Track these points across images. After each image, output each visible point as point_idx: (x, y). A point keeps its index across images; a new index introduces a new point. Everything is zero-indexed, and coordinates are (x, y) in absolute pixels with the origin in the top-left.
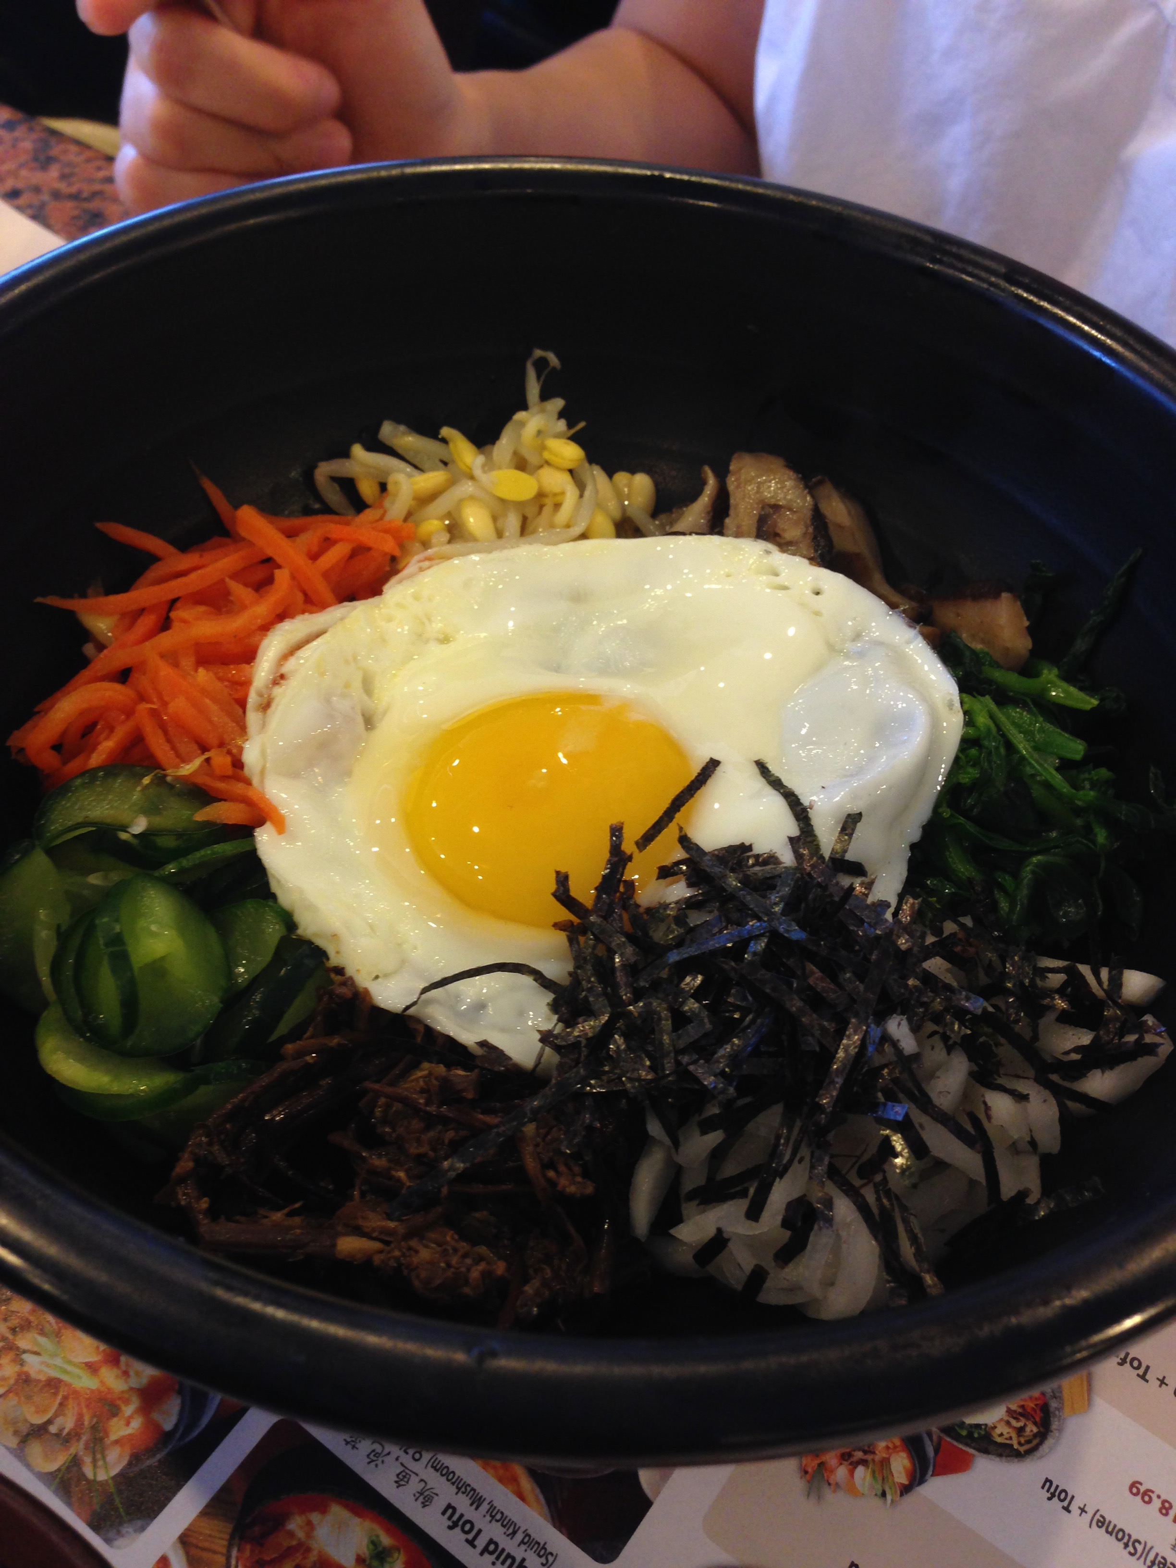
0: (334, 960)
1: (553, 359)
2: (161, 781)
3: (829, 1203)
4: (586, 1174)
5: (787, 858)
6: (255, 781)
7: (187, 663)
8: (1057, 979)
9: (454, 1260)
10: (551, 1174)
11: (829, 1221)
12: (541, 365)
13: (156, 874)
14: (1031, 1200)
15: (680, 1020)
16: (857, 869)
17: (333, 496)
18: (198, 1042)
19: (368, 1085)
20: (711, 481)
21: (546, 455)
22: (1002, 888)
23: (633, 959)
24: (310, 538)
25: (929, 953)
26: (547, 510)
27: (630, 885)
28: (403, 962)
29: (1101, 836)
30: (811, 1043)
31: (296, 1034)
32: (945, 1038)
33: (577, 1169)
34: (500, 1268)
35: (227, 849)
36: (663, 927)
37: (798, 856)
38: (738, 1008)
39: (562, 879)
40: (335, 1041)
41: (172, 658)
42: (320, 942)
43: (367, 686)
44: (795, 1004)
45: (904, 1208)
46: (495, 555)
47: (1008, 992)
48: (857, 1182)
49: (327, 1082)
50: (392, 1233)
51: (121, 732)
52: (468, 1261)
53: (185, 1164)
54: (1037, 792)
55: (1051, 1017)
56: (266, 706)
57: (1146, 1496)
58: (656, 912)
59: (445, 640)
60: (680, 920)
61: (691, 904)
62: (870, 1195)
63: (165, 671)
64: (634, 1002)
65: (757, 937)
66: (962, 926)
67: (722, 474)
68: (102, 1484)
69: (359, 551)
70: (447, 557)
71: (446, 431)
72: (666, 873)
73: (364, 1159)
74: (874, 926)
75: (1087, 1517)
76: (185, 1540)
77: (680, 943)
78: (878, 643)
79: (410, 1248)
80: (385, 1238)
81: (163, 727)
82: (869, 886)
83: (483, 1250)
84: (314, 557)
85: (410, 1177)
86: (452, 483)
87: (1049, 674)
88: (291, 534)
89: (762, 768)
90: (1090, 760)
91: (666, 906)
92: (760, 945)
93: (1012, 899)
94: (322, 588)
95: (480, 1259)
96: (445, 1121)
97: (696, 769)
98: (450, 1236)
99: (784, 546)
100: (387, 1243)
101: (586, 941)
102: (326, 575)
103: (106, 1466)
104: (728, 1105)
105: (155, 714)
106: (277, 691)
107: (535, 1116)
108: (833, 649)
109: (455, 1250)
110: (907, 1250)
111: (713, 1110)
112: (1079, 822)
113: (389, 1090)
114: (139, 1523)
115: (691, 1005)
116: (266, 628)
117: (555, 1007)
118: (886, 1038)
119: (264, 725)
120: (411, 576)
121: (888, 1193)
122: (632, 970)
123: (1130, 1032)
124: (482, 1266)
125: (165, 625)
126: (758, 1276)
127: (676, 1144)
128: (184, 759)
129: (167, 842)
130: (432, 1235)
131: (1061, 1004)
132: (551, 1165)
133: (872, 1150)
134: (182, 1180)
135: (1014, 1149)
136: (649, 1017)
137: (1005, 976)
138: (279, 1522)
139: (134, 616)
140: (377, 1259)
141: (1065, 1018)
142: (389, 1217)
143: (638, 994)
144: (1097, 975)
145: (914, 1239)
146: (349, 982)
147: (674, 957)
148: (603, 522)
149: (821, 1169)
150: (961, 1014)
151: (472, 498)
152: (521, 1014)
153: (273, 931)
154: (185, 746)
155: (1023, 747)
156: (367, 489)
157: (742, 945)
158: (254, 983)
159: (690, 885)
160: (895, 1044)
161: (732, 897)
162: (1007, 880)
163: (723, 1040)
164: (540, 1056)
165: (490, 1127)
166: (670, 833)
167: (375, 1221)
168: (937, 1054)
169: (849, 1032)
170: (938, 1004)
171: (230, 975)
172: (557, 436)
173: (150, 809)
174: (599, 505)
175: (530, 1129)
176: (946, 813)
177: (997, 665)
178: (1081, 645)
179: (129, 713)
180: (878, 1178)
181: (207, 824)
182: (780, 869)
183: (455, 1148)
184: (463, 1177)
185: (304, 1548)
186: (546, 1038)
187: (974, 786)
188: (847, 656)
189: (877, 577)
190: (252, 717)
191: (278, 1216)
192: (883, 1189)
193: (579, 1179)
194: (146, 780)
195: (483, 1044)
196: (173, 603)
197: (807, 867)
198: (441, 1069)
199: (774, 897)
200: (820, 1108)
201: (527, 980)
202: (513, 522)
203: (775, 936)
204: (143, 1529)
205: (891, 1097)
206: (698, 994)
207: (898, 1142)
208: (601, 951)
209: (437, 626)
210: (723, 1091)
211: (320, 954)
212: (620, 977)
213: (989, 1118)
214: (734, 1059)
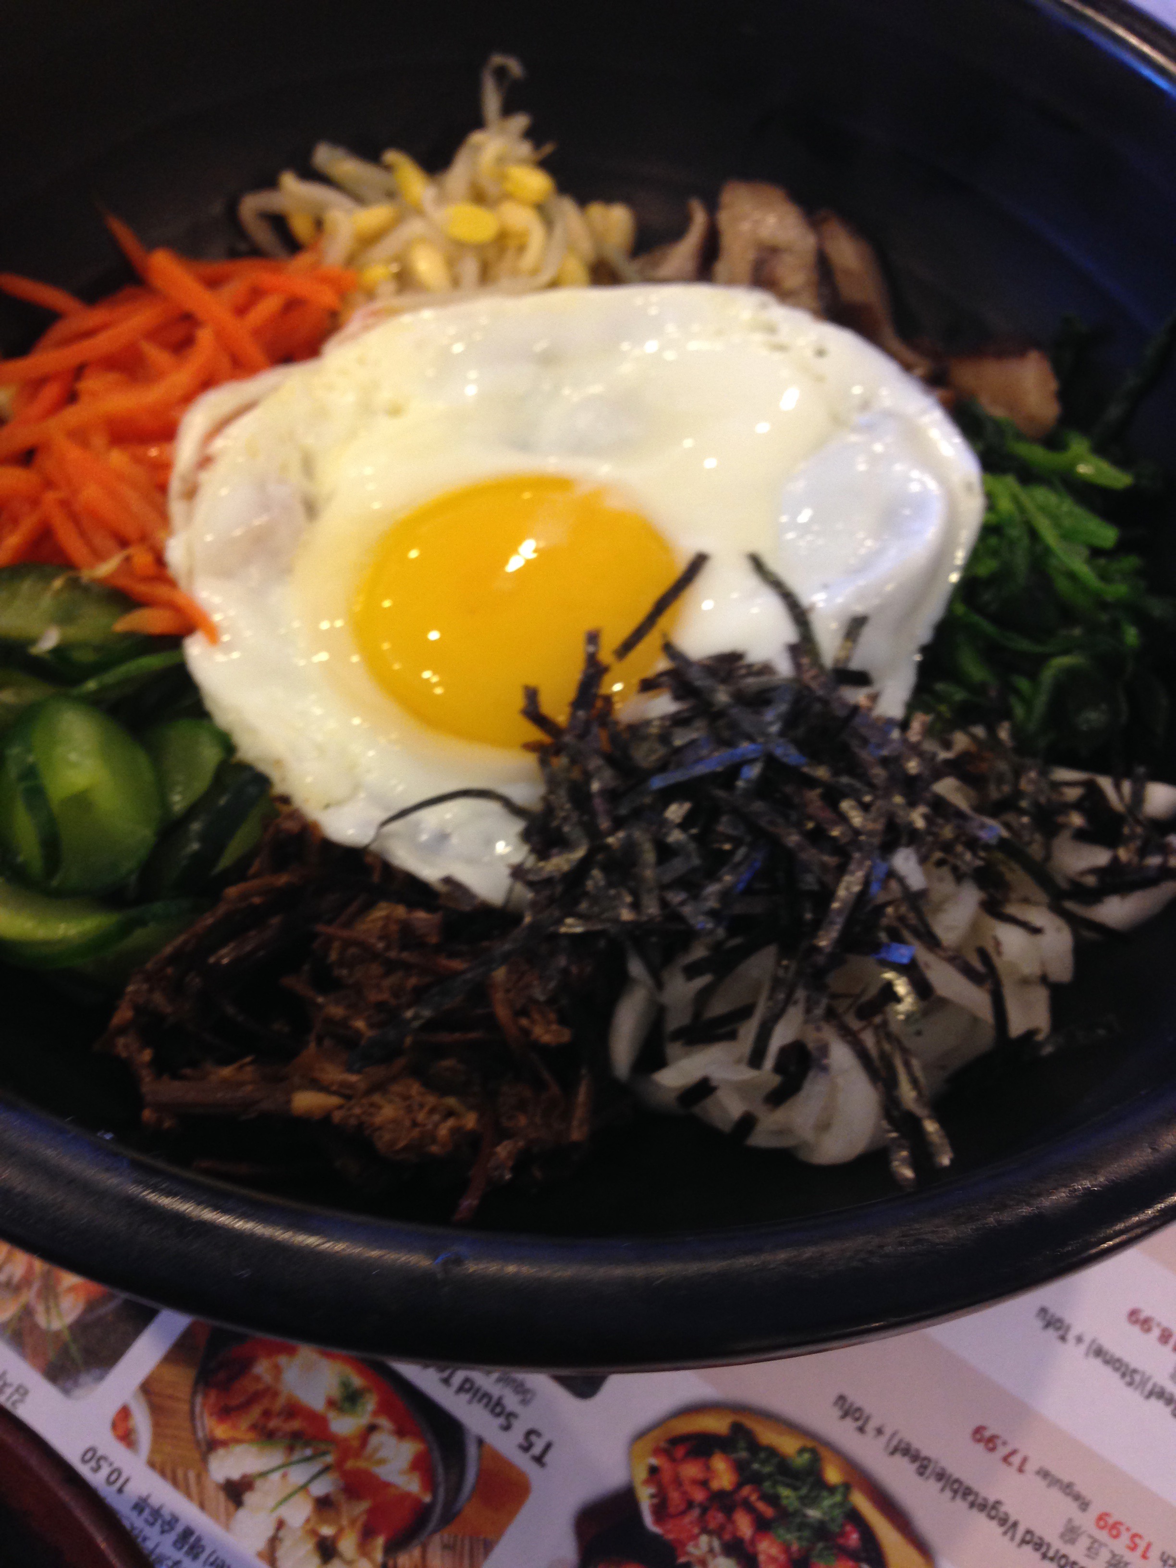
0: (279, 788)
1: (515, 67)
2: (74, 584)
3: (824, 1050)
4: (563, 1021)
5: (784, 667)
6: (183, 583)
7: (99, 441)
8: (1073, 794)
9: (421, 1117)
10: (524, 1022)
11: (825, 1069)
12: (501, 73)
13: (75, 691)
14: (1040, 1037)
15: (665, 852)
16: (861, 679)
17: (263, 235)
18: (133, 878)
19: (321, 928)
20: (699, 218)
21: (509, 187)
22: (1017, 692)
23: (612, 784)
24: (235, 289)
25: (939, 771)
26: (510, 254)
27: (608, 700)
28: (357, 787)
29: (1131, 635)
30: (809, 882)
31: (239, 871)
32: (955, 870)
33: (552, 1016)
34: (470, 1121)
35: (153, 662)
36: (645, 747)
37: (798, 666)
38: (729, 838)
39: (532, 695)
40: (283, 879)
41: (80, 436)
42: (263, 767)
43: (308, 466)
44: (793, 839)
45: (905, 1052)
46: (453, 310)
47: (1022, 812)
48: (855, 1024)
49: (275, 921)
50: (351, 1086)
51: (28, 524)
52: (436, 1117)
53: (124, 1014)
54: (1062, 585)
55: (1066, 835)
56: (191, 493)
57: (1146, 1324)
58: (637, 730)
59: (395, 411)
60: (664, 738)
61: (678, 721)
62: (869, 1039)
63: (73, 453)
64: (612, 832)
65: (751, 762)
66: (974, 737)
67: (712, 206)
68: (57, 1335)
69: (293, 304)
70: (394, 312)
71: (392, 156)
72: (648, 686)
73: (320, 1007)
74: (880, 746)
75: (1083, 1347)
76: (147, 1389)
77: (663, 767)
78: (889, 414)
79: (372, 1105)
80: (346, 1093)
81: (74, 518)
82: (874, 698)
83: (451, 1101)
84: (241, 310)
85: (371, 1026)
86: (398, 220)
87: (1078, 446)
88: (213, 283)
89: (757, 564)
90: (1122, 548)
91: (647, 723)
92: (753, 772)
93: (1028, 703)
94: (253, 351)
95: (450, 1113)
96: (407, 967)
97: (681, 565)
98: (415, 1089)
99: (785, 296)
100: (348, 1097)
101: (562, 761)
102: (257, 333)
103: (60, 1315)
104: (717, 947)
105: (65, 504)
106: (205, 477)
107: (506, 958)
108: (838, 421)
109: (422, 1106)
110: (907, 1094)
111: (699, 952)
112: (1104, 617)
113: (345, 933)
114: (97, 1372)
115: (676, 836)
116: (188, 398)
117: (526, 836)
118: (892, 874)
119: (189, 517)
120: (354, 337)
121: (890, 1037)
122: (612, 796)
123: (1152, 853)
124: (451, 1122)
125: (71, 397)
126: (747, 1123)
127: (659, 985)
128: (100, 556)
129: (86, 657)
130: (396, 1088)
131: (1077, 820)
132: (523, 1012)
133: (873, 991)
134: (122, 1030)
135: (1025, 982)
136: (630, 849)
137: (1018, 794)
138: (244, 1366)
139: (35, 385)
140: (337, 1116)
141: (1081, 836)
142: (350, 1069)
143: (618, 823)
144: (1117, 787)
145: (914, 1082)
146: (296, 815)
147: (658, 783)
148: (576, 268)
149: (819, 1011)
150: (973, 844)
151: (422, 240)
152: (490, 843)
153: (210, 755)
154: (101, 541)
155: (1049, 536)
156: (301, 226)
157: (734, 771)
158: (191, 813)
159: (677, 698)
160: (901, 880)
161: (721, 714)
162: (1023, 684)
163: (712, 875)
164: (511, 891)
165: (456, 974)
166: (652, 640)
167: (334, 1074)
168: (945, 886)
169: (852, 867)
170: (948, 832)
171: (164, 803)
172: (521, 162)
173: (64, 618)
174: (570, 247)
175: (500, 974)
176: (960, 609)
177: (1020, 437)
178: (1114, 412)
179: (35, 502)
180: (878, 1020)
181: (129, 635)
182: (775, 680)
183: (419, 996)
184: (430, 1026)
185: (271, 1392)
186: (518, 872)
187: (993, 580)
188: (855, 429)
189: (888, 332)
190: (176, 507)
191: (226, 1072)
192: (884, 1031)
193: (554, 1027)
194: (58, 583)
195: (448, 881)
196: (79, 371)
197: (807, 676)
198: (400, 911)
199: (769, 715)
200: (817, 950)
201: (493, 807)
202: (470, 268)
203: (771, 761)
204: (101, 1378)
205: (896, 937)
206: (684, 825)
207: (901, 987)
208: (576, 774)
209: (385, 396)
210: (711, 932)
211: (262, 781)
212: (599, 804)
213: (999, 953)
214: (725, 896)
